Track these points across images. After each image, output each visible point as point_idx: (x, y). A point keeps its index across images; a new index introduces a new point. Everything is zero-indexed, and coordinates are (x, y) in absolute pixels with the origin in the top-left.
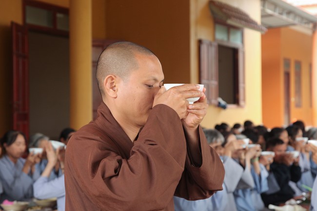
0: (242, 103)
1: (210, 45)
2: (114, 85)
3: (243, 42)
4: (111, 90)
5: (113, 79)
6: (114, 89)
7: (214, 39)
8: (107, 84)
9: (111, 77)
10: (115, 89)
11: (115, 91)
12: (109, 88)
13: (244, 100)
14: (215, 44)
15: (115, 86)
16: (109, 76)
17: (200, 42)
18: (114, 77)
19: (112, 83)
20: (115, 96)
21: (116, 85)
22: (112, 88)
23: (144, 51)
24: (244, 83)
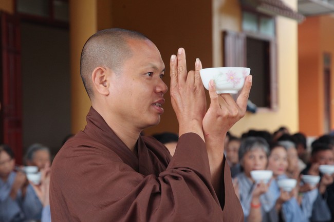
0: (274, 106)
1: (237, 37)
2: (104, 80)
3: (275, 32)
4: (101, 85)
5: (102, 72)
6: (105, 85)
7: (241, 29)
8: (96, 78)
9: (100, 69)
10: (107, 84)
11: (106, 87)
12: (98, 84)
13: (277, 102)
14: (243, 36)
15: (106, 81)
16: (98, 68)
17: (224, 34)
18: (103, 69)
19: (102, 77)
20: (106, 93)
21: (107, 79)
22: (102, 83)
23: (137, 35)
24: (277, 82)
